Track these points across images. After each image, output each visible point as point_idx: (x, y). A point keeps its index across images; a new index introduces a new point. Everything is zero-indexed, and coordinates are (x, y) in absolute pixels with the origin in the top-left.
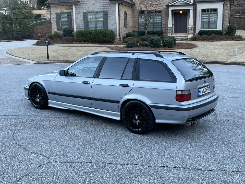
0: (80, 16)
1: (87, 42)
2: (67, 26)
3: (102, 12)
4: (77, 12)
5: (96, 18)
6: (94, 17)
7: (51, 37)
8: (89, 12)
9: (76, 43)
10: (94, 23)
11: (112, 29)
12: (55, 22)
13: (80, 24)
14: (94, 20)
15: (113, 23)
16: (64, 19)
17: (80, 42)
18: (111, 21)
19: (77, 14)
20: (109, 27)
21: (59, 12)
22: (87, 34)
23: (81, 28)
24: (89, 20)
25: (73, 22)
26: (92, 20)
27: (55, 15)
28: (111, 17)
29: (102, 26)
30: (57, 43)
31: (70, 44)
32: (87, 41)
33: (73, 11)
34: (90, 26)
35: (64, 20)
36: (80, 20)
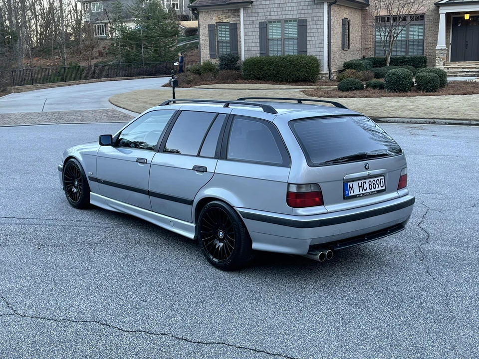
0: (252, 30)
1: (263, 80)
2: (229, 50)
3: (295, 21)
4: (248, 23)
5: (283, 33)
6: (279, 31)
7: (198, 72)
8: (270, 22)
9: (242, 83)
10: (280, 43)
11: (314, 54)
12: (208, 43)
13: (253, 45)
14: (279, 37)
15: (317, 42)
16: (224, 36)
17: (250, 80)
18: (313, 38)
19: (247, 26)
20: (308, 50)
21: (215, 23)
22: (263, 66)
23: (254, 52)
24: (270, 37)
25: (240, 42)
26: (275, 37)
27: (207, 28)
28: (314, 31)
29: (296, 48)
30: (208, 82)
31: (231, 84)
32: (264, 77)
33: (239, 20)
34: (271, 49)
35: (224, 39)
36: (252, 37)
